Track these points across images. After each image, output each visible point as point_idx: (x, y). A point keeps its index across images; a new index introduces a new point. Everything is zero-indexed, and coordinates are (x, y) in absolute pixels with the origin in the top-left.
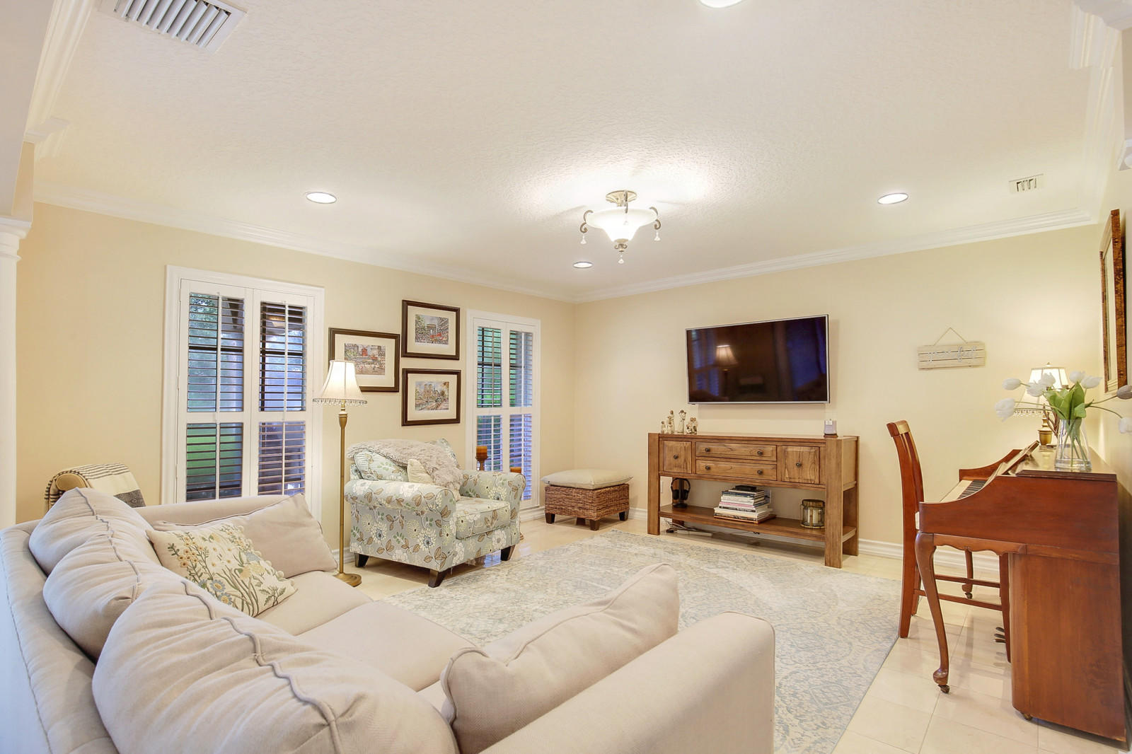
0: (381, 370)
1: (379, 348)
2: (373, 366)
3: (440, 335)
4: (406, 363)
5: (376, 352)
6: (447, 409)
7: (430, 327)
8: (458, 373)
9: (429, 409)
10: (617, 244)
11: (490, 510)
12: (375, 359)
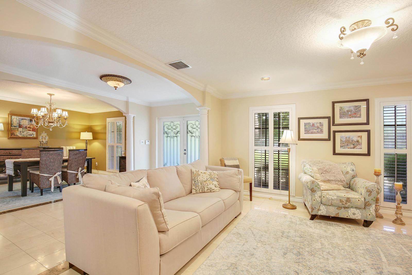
0: (322, 131)
1: (320, 123)
2: (317, 130)
3: (355, 114)
4: (333, 128)
5: (318, 125)
6: (361, 149)
7: (348, 111)
8: (368, 132)
9: (349, 148)
10: (359, 54)
11: (345, 197)
12: (318, 128)
